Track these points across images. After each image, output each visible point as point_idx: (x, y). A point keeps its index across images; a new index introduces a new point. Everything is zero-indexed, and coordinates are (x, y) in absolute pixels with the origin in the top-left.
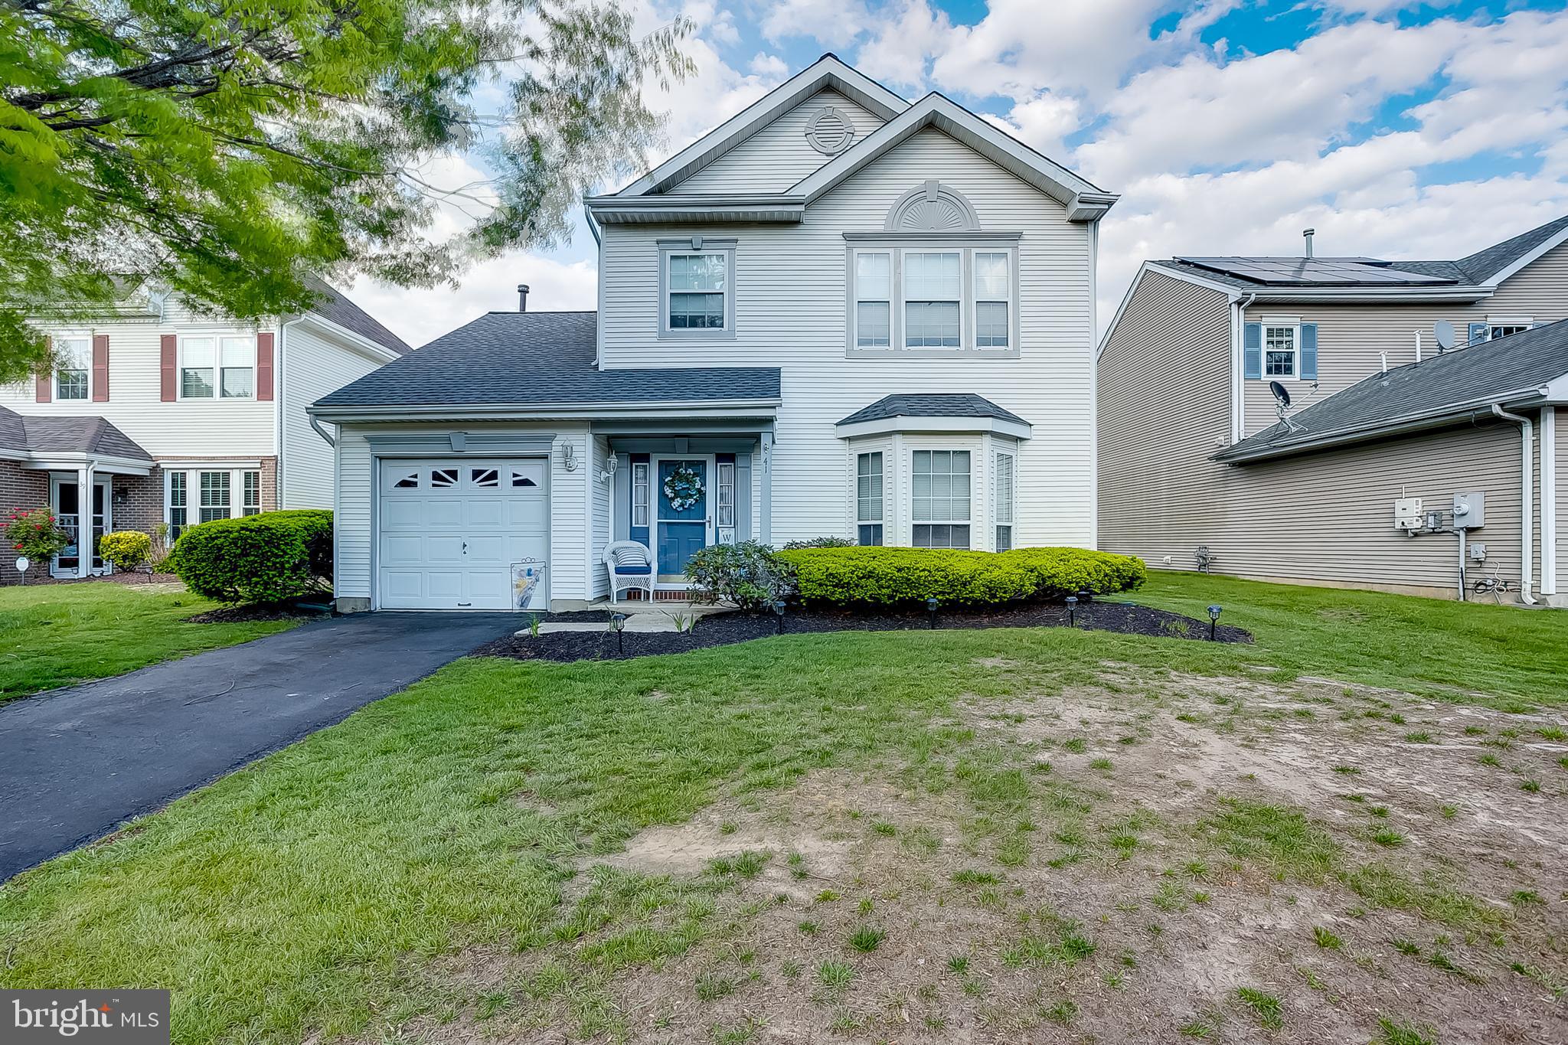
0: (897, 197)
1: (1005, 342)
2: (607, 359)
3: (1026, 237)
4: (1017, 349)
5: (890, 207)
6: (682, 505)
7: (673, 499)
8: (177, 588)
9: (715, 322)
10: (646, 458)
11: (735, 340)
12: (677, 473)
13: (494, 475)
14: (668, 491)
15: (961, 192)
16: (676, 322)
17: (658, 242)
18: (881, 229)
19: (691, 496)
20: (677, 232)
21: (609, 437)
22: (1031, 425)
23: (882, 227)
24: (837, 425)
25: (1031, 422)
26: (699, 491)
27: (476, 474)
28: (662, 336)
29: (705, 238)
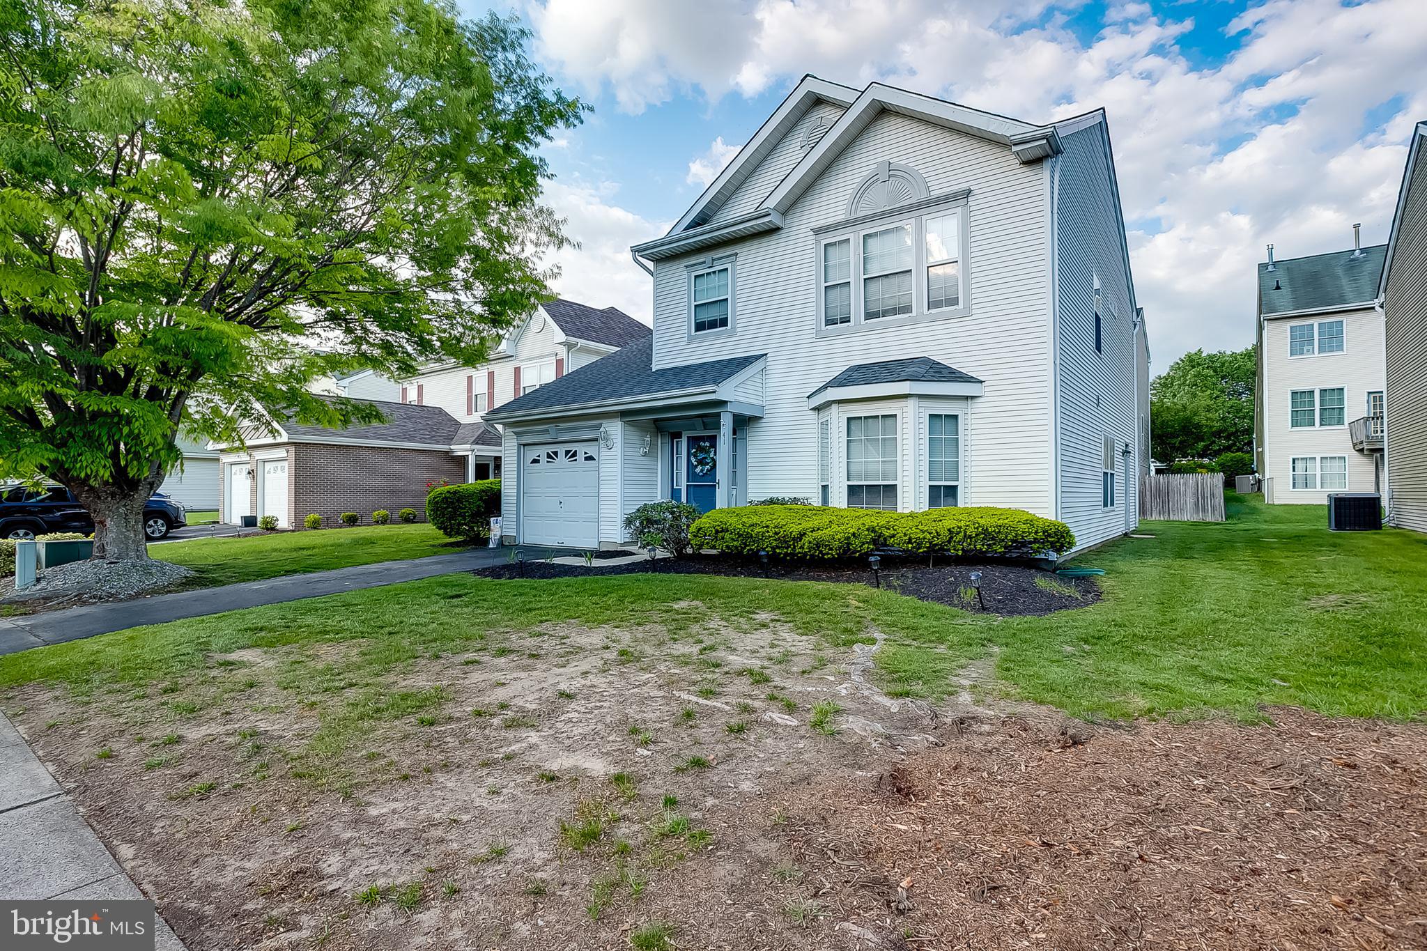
0: (855, 185)
1: (954, 301)
2: (659, 363)
3: (975, 192)
4: (968, 307)
5: (848, 197)
6: (702, 471)
7: (696, 466)
8: (428, 530)
9: (724, 322)
10: (679, 435)
11: (736, 335)
12: (699, 446)
13: (575, 454)
14: (693, 460)
15: (911, 165)
16: (700, 327)
17: (687, 267)
18: (842, 218)
19: (708, 464)
20: (698, 256)
21: (656, 421)
22: (982, 382)
23: (843, 216)
24: (808, 397)
25: (982, 379)
26: (713, 459)
27: (567, 452)
28: (690, 339)
29: (715, 257)
